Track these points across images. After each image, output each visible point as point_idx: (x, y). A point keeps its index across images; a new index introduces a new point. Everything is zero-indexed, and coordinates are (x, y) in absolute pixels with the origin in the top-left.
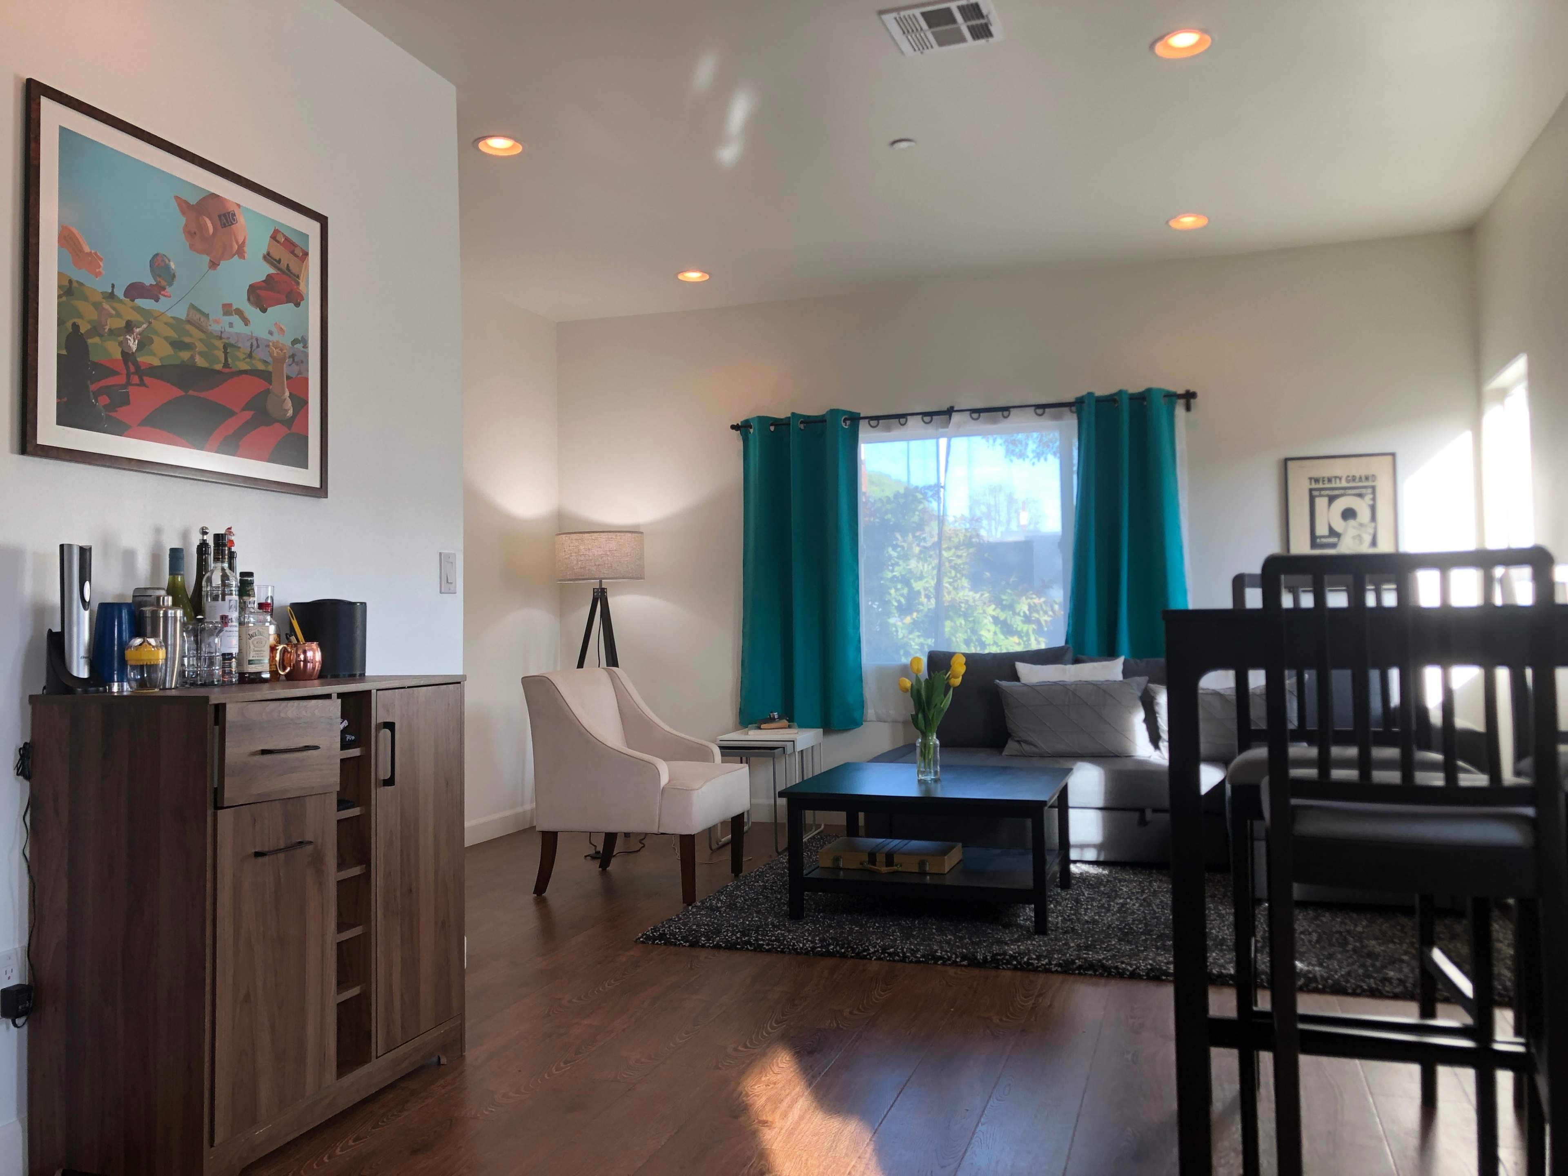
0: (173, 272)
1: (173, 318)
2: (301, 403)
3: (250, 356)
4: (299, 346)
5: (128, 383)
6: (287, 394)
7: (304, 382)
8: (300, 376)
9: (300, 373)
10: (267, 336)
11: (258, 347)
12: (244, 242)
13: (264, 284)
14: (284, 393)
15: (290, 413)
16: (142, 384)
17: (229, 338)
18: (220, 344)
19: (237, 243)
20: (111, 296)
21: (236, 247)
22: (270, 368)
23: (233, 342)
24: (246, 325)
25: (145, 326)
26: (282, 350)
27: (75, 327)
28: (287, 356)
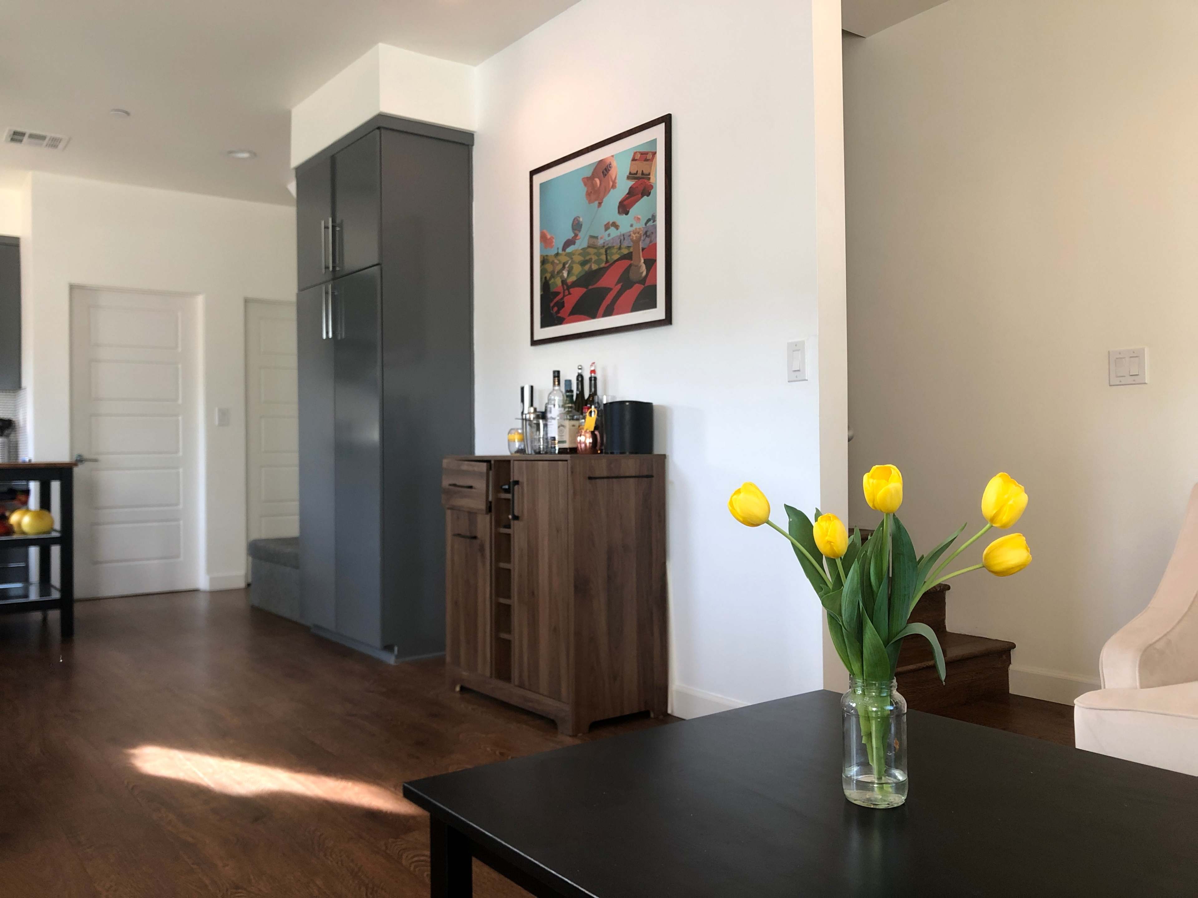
0: (581, 223)
1: (581, 249)
2: (651, 263)
3: (620, 248)
4: (651, 223)
5: (564, 296)
6: (642, 261)
7: (653, 247)
8: (651, 244)
9: (651, 242)
10: (631, 229)
11: (624, 239)
12: (615, 178)
13: (628, 196)
14: (640, 261)
15: (644, 273)
16: (570, 294)
17: (608, 244)
18: (603, 251)
19: (612, 179)
20: (557, 254)
21: (611, 183)
22: (631, 250)
23: (610, 245)
24: (617, 229)
25: (570, 262)
26: (638, 233)
27: (546, 278)
28: (642, 234)
